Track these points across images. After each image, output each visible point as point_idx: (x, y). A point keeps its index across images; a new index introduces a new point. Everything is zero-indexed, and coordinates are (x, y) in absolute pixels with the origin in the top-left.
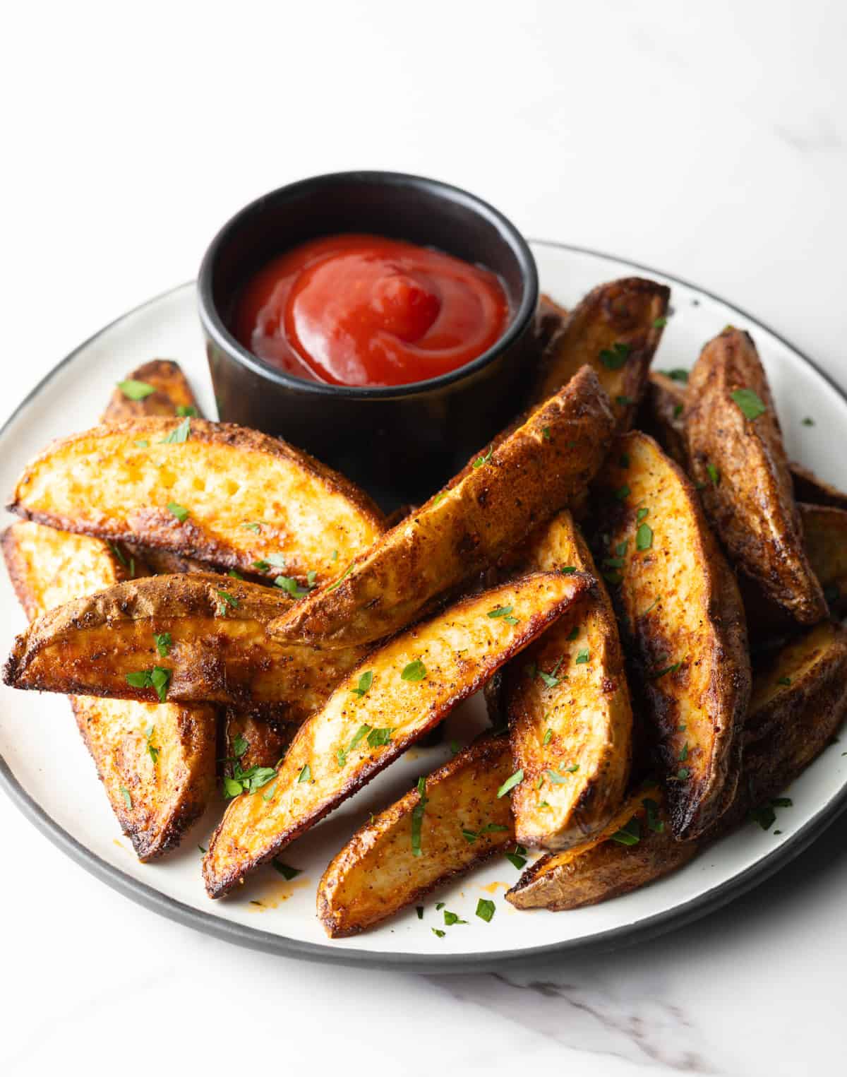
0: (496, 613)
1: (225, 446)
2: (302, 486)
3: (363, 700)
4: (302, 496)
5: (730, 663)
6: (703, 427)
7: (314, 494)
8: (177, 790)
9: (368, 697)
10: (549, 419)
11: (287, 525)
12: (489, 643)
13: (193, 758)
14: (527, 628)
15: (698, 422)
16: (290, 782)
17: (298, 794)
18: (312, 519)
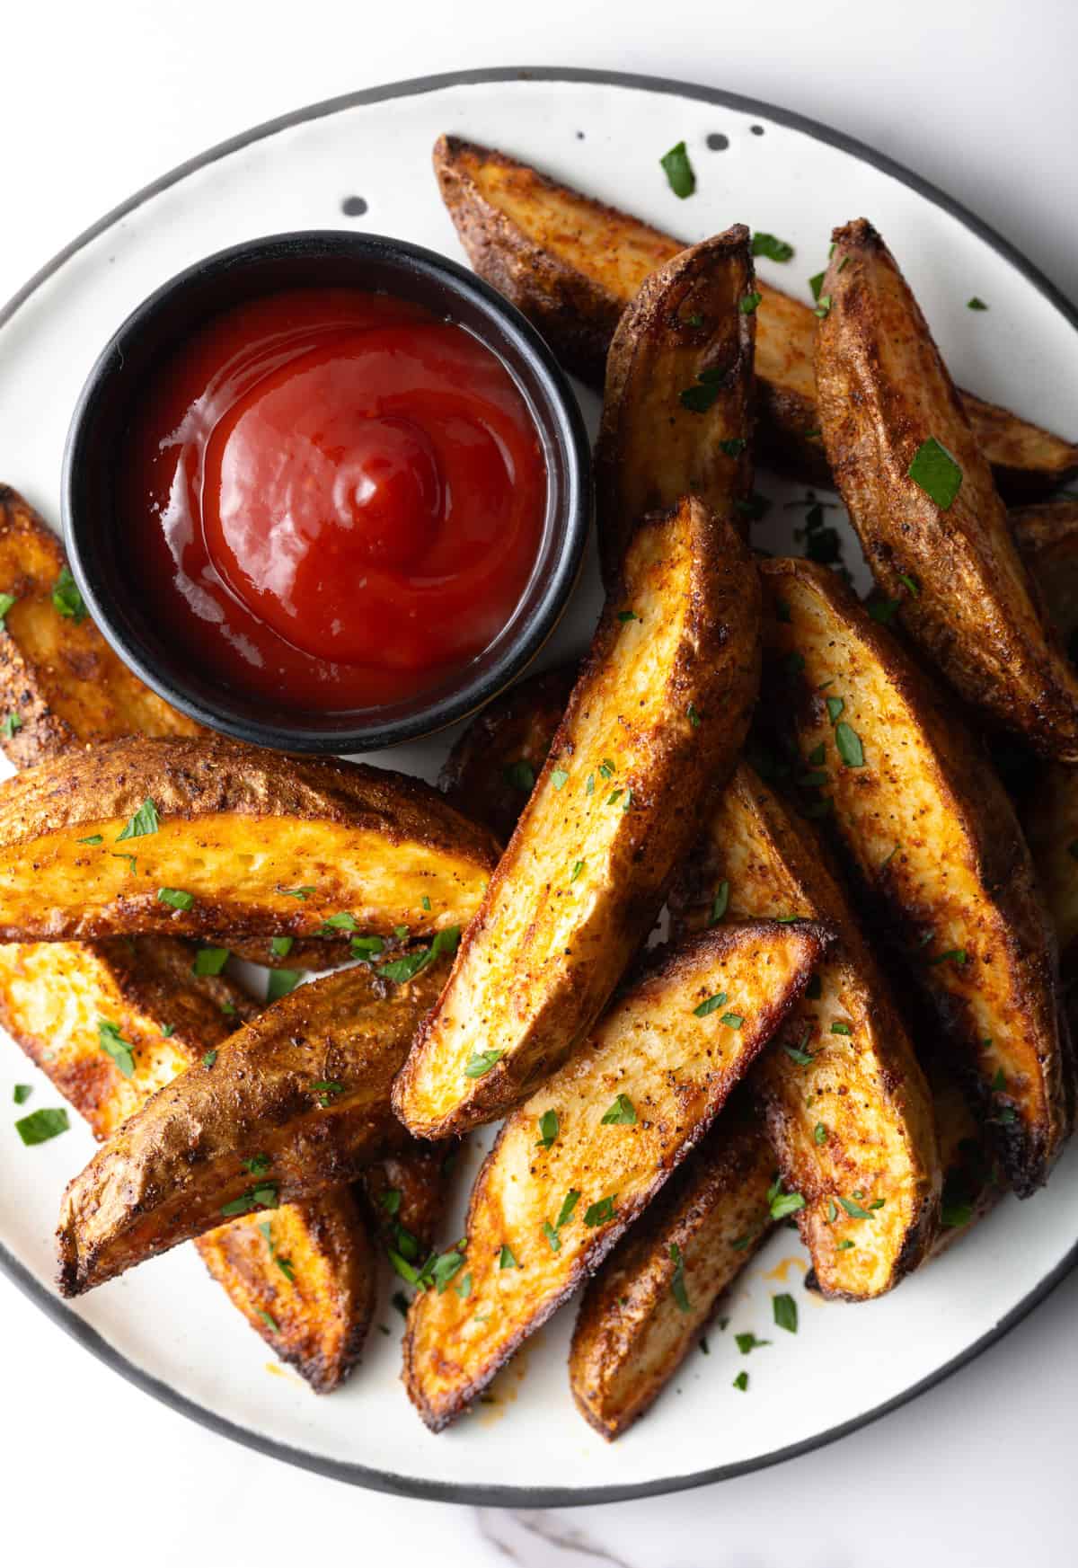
0: (707, 1003)
1: (218, 816)
2: (352, 845)
3: (554, 1151)
4: (354, 853)
5: (1034, 957)
6: (870, 492)
7: (372, 847)
8: (339, 1316)
9: (561, 1145)
10: (689, 686)
11: (342, 880)
12: (709, 1053)
13: (344, 1269)
14: (758, 1025)
15: (859, 486)
16: (488, 1269)
17: (505, 1285)
18: (378, 870)
